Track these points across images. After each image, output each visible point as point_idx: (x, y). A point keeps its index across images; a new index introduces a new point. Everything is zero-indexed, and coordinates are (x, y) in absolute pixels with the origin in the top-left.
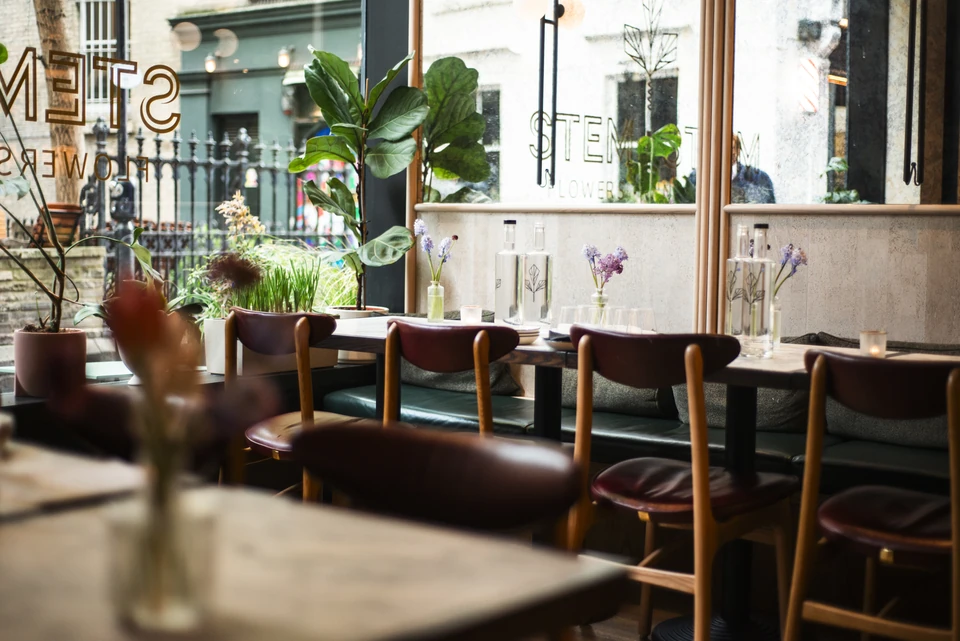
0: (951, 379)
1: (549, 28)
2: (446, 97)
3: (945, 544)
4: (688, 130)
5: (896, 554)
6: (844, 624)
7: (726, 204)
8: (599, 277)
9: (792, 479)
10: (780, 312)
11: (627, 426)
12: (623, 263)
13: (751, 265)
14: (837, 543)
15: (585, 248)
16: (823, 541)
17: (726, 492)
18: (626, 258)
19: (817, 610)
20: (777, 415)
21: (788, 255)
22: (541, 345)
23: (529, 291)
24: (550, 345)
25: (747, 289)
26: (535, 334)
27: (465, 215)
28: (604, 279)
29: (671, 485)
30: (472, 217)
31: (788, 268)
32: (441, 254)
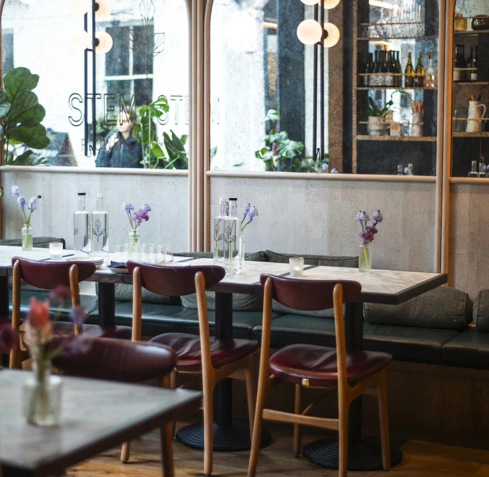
0: (335, 289)
1: (90, 54)
2: (17, 92)
3: (334, 374)
4: (173, 98)
5: (311, 381)
6: (285, 420)
7: (207, 170)
8: (134, 223)
9: (254, 342)
10: (244, 244)
11: (152, 311)
12: (149, 214)
13: (228, 221)
14: (280, 377)
15: (124, 205)
16: (272, 376)
17: (218, 352)
18: (150, 210)
19: (271, 414)
20: (242, 301)
21: (248, 210)
22: (105, 270)
23: (94, 236)
24: (112, 270)
25: (225, 234)
26: (101, 262)
27: (35, 174)
28: (137, 224)
29: (186, 349)
30: (40, 175)
31: (248, 218)
32: (30, 207)
